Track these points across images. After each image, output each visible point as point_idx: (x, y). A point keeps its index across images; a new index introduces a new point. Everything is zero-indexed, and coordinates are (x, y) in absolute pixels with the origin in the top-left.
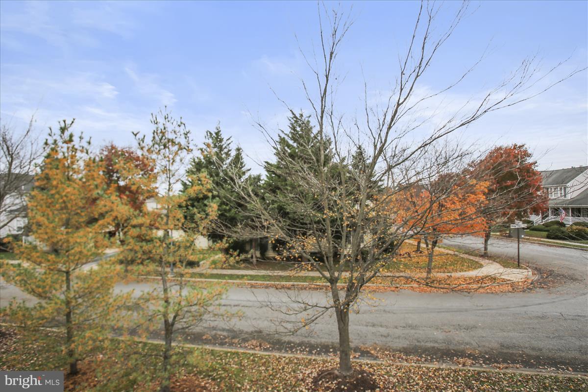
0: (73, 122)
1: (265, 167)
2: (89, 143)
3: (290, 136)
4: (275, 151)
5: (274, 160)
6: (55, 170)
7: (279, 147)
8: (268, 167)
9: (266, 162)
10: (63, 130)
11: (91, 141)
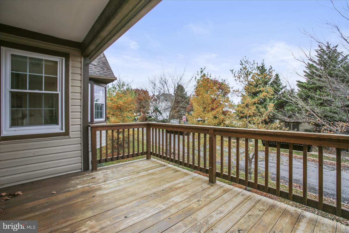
0: (205, 69)
1: (298, 85)
2: (210, 77)
3: (318, 62)
4: (305, 74)
5: (304, 80)
6: (201, 88)
7: (308, 71)
8: (300, 85)
9: (297, 81)
10: (201, 72)
11: (211, 76)
